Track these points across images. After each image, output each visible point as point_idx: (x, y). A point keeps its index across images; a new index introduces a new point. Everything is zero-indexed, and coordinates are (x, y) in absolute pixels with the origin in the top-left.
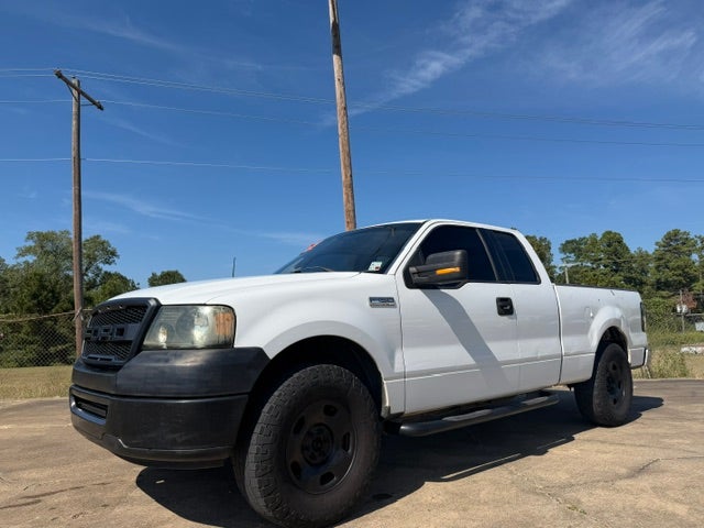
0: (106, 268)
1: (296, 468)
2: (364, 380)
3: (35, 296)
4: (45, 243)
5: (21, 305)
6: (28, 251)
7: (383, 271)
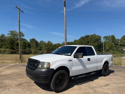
0: (22, 38)
1: (57, 84)
2: (67, 72)
3: (11, 42)
4: (12, 33)
5: (8, 44)
6: (9, 34)
7: (70, 55)
